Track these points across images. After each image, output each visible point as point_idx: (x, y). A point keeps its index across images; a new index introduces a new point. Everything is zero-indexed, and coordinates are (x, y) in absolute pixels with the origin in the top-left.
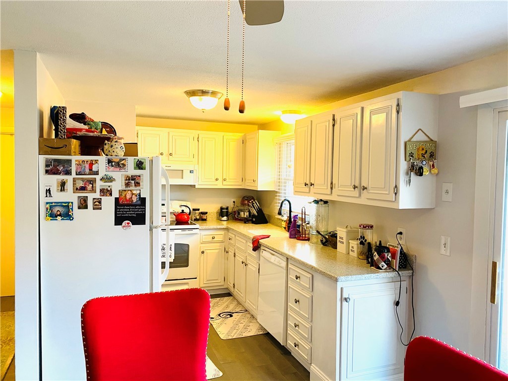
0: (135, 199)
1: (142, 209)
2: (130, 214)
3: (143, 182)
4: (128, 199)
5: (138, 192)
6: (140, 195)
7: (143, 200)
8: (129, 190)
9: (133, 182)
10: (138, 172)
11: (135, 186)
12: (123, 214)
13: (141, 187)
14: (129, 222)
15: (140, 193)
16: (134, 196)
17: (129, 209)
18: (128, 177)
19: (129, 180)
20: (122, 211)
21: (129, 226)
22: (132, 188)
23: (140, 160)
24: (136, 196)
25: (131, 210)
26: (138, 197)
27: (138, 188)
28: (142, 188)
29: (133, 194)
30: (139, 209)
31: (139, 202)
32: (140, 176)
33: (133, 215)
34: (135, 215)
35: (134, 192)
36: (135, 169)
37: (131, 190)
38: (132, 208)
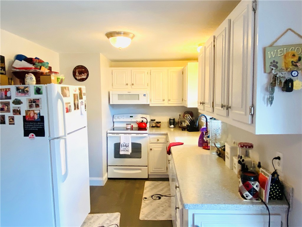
0: (36, 117)
1: (42, 124)
2: (34, 128)
3: (41, 104)
4: (31, 117)
5: (38, 112)
6: (39, 114)
7: (42, 118)
8: (32, 110)
9: (34, 104)
10: (37, 96)
11: (36, 107)
12: (29, 128)
13: (40, 107)
14: (33, 134)
15: (40, 113)
16: (35, 115)
17: (33, 124)
18: (31, 100)
19: (32, 102)
20: (28, 126)
21: (33, 138)
22: (34, 109)
23: (38, 87)
24: (37, 115)
25: (34, 125)
26: (38, 115)
27: (38, 109)
28: (41, 109)
29: (35, 113)
30: (40, 124)
31: (39, 120)
32: (39, 99)
33: (36, 129)
34: (37, 129)
35: (36, 112)
36: (35, 94)
37: (33, 111)
38: (35, 124)
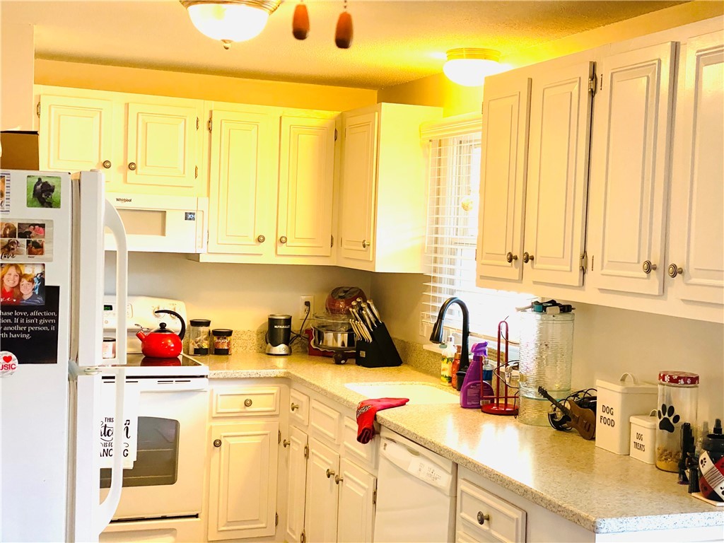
0: (27, 291)
1: (47, 318)
2: (14, 332)
3: (51, 242)
4: (8, 290)
5: (38, 270)
6: (42, 280)
7: (51, 295)
8: (11, 265)
9: (23, 241)
10: (38, 214)
11: (30, 252)
13: (46, 255)
15: (42, 274)
16: (25, 281)
17: (12, 318)
18: (8, 226)
19: (13, 235)
22: (22, 258)
23: (43, 180)
24: (33, 281)
25: (16, 321)
26: (37, 284)
27: (37, 259)
28: (50, 260)
29: (22, 276)
30: (39, 318)
31: (40, 300)
32: (43, 226)
33: (22, 336)
34: (27, 336)
35: (27, 271)
36: (30, 204)
37: (16, 266)
38: (20, 317)
